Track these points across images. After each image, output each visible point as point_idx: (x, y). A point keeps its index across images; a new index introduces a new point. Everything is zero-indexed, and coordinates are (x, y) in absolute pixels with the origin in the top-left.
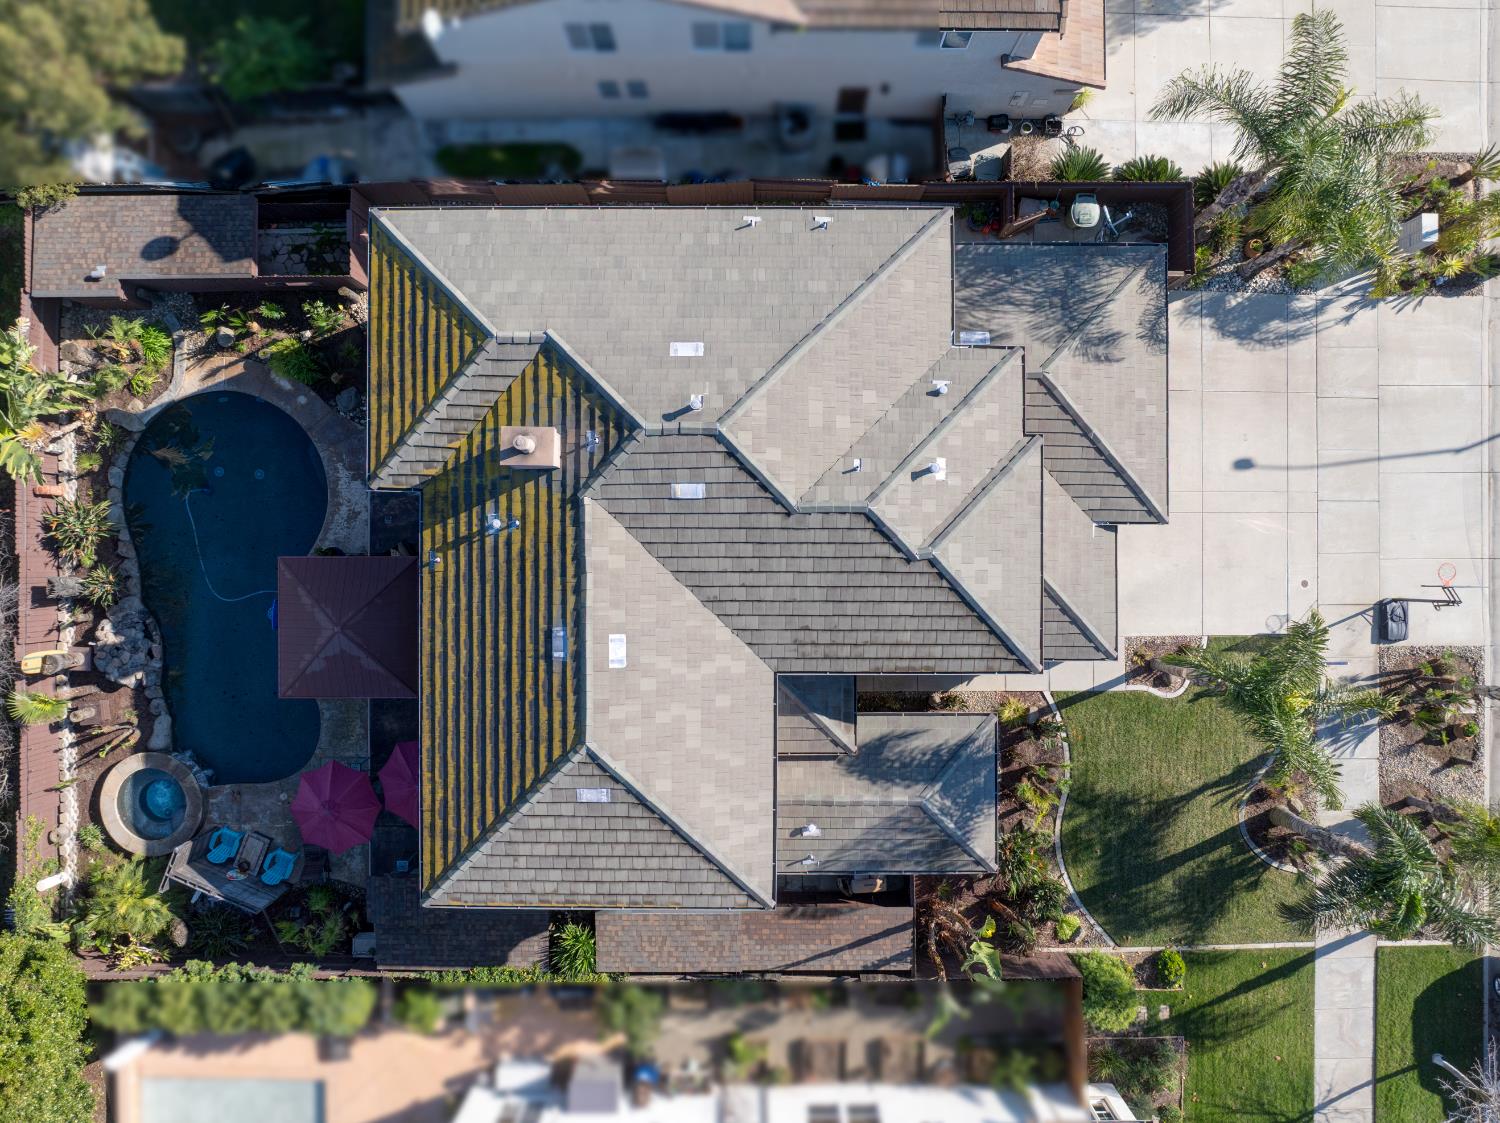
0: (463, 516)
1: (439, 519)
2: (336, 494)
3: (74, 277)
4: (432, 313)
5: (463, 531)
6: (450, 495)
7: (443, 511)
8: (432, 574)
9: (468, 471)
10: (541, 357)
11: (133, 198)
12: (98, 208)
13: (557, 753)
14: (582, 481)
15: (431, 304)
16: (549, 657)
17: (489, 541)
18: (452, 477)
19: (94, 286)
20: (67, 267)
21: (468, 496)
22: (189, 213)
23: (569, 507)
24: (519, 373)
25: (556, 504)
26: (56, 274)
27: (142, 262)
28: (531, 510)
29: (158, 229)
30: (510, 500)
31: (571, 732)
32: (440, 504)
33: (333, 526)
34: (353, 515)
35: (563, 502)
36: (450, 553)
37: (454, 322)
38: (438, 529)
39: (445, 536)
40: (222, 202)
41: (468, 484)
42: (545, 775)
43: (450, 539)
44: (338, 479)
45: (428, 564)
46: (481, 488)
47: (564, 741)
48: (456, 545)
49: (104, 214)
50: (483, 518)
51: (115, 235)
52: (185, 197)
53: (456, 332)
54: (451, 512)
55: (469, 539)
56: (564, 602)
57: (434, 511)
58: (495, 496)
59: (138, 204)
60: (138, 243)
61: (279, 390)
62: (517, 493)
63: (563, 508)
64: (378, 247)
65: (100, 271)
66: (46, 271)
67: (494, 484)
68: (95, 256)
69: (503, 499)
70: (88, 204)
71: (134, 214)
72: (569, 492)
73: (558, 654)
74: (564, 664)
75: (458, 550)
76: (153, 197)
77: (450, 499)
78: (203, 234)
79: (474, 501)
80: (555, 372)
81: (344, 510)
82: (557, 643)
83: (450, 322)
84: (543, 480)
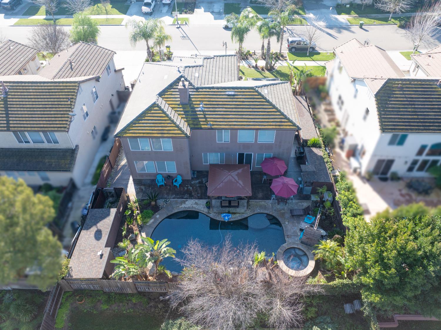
0: (199, 116)
1: (199, 123)
2: (189, 207)
3: (99, 263)
4: (146, 118)
5: (203, 116)
6: (193, 120)
7: (197, 122)
8: (213, 125)
9: (188, 115)
10: (162, 97)
11: (77, 244)
12: (77, 255)
13: (256, 94)
14: (193, 87)
15: (143, 118)
16: (234, 95)
17: (205, 109)
18: (189, 119)
19: (104, 255)
20: (94, 266)
21: (194, 115)
22: (89, 227)
23: (198, 90)
24: (165, 102)
25: (197, 93)
26: (96, 269)
27: (101, 241)
28: (199, 99)
29: (91, 236)
30: (196, 104)
31: (251, 90)
32: (195, 123)
33: (199, 208)
34: (196, 203)
35: (197, 92)
36: (208, 120)
37: (150, 112)
38: (201, 123)
39: (204, 121)
40: (89, 218)
41: (191, 115)
42: (262, 96)
43: (204, 120)
44: (185, 207)
45: (211, 126)
46: (192, 112)
47: (253, 92)
48: (206, 118)
49: (79, 253)
50: (200, 111)
51: (88, 249)
52: (83, 228)
53: (152, 112)
54: (197, 120)
55: (205, 115)
56: (221, 92)
57: (197, 125)
58: (194, 108)
59: (80, 242)
60: (94, 242)
61: (153, 223)
62: (194, 103)
63: (199, 92)
64: (124, 134)
65: (99, 253)
66: (93, 273)
67: (191, 108)
68: (94, 256)
69: (195, 106)
70: (73, 259)
71: (83, 244)
72: (195, 90)
73: (233, 93)
74: (235, 92)
75: (208, 118)
76: (79, 238)
77: (194, 120)
78: (98, 222)
79: (194, 113)
80: (166, 93)
81: (194, 206)
82: (230, 93)
83: (149, 113)
84: (191, 96)
